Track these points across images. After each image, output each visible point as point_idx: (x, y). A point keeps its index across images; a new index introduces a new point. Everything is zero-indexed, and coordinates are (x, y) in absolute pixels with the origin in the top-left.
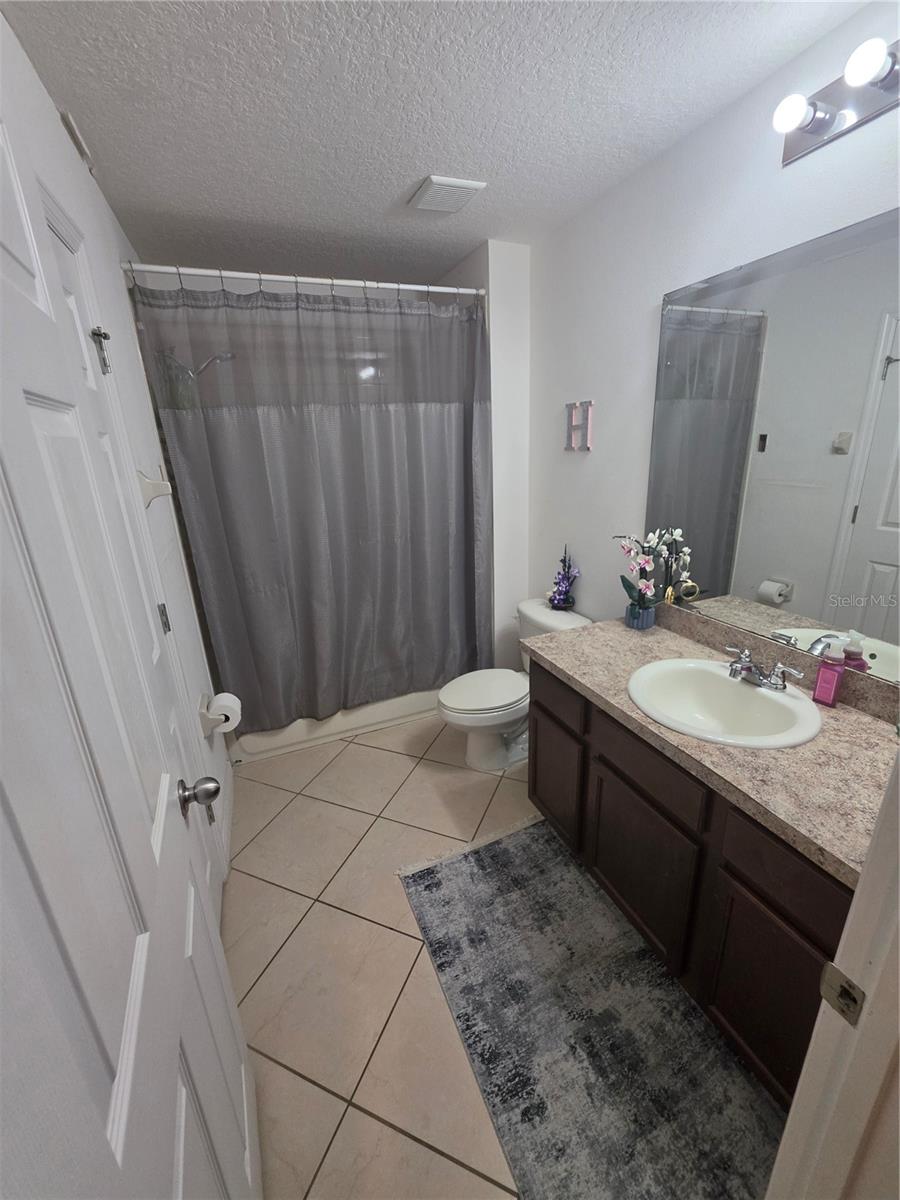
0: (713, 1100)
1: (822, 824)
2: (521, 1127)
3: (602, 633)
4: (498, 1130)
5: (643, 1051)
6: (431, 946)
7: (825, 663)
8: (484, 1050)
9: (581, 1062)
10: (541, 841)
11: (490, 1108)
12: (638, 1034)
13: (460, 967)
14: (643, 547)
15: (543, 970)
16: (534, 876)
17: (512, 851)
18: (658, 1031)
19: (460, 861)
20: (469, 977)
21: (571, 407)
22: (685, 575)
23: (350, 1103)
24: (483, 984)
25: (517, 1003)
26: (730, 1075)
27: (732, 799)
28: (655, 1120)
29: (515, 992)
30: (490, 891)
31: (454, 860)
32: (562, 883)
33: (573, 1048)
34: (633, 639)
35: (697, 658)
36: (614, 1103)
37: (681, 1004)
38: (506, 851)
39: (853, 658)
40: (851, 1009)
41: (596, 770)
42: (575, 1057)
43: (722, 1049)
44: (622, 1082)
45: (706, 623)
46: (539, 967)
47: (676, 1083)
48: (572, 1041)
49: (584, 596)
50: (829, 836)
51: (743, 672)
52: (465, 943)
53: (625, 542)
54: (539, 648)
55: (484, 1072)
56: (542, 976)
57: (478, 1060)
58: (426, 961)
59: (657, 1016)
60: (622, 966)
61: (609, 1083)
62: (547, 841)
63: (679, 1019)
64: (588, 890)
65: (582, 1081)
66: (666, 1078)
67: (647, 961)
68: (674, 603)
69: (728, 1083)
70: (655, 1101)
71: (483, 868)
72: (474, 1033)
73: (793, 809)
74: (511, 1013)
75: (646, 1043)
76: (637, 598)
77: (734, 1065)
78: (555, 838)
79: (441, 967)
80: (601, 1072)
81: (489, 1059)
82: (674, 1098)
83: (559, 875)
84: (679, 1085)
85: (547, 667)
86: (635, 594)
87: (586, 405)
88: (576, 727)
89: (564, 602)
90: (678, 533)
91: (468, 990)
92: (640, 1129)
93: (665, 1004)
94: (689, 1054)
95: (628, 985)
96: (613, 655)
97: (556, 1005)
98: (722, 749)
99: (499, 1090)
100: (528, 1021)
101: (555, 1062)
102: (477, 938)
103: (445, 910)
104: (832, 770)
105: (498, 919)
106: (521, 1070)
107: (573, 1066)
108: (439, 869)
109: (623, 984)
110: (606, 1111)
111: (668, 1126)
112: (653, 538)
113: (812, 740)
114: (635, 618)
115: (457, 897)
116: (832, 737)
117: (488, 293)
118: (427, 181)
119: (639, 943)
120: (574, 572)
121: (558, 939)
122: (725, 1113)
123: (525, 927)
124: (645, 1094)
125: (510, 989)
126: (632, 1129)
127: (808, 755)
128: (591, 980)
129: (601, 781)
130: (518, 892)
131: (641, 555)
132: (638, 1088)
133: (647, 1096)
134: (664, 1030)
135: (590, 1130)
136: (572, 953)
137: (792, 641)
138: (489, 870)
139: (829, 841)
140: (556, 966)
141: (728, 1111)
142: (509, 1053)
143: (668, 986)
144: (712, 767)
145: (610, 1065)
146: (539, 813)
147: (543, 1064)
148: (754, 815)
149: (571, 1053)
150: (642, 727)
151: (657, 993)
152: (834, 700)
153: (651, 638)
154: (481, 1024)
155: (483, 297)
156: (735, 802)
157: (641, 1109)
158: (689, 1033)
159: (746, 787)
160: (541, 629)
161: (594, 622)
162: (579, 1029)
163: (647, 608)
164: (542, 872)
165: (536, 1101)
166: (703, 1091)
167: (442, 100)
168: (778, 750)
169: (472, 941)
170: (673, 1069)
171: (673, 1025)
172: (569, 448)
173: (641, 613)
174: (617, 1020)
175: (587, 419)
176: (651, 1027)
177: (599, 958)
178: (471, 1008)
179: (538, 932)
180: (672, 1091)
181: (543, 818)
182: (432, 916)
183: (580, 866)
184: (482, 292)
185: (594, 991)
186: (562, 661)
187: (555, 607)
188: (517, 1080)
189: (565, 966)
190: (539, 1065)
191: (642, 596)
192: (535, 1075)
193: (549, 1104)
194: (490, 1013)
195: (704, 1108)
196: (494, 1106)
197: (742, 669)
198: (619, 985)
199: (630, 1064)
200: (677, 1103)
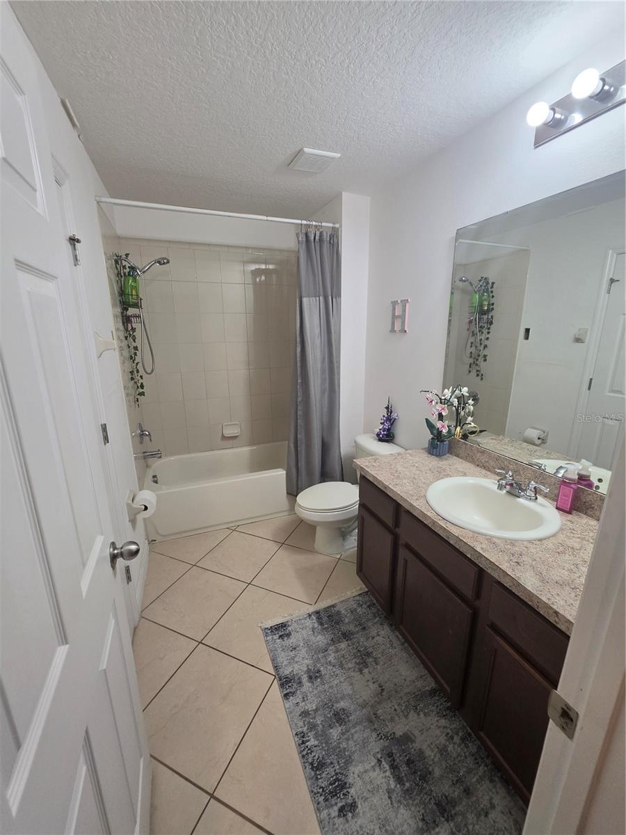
0: (482, 806)
1: (558, 594)
2: (339, 821)
3: (410, 458)
4: (320, 822)
5: (430, 765)
6: (280, 680)
7: (565, 482)
8: (314, 760)
9: (385, 772)
10: (364, 606)
11: (316, 805)
12: (428, 753)
13: (300, 697)
14: (441, 399)
15: (360, 701)
16: (358, 632)
17: (343, 612)
18: (443, 751)
19: (305, 619)
20: (306, 705)
21: (394, 303)
22: (470, 419)
23: (212, 796)
24: (316, 710)
25: (340, 725)
26: (495, 787)
27: (495, 575)
28: (438, 820)
29: (340, 717)
30: (325, 641)
31: (301, 618)
32: (378, 637)
33: (379, 761)
34: (433, 462)
35: (477, 477)
36: (407, 806)
37: (460, 731)
38: (339, 613)
39: (583, 479)
40: (569, 726)
41: (403, 553)
42: (380, 768)
43: (489, 766)
44: (414, 789)
45: (483, 452)
46: (357, 699)
47: (454, 791)
48: (379, 756)
49: (401, 432)
50: (562, 603)
51: (507, 486)
52: (305, 679)
53: (429, 395)
54: (366, 466)
55: (313, 778)
56: (359, 706)
57: (309, 767)
58: (276, 691)
59: (442, 740)
60: (417, 701)
61: (404, 789)
62: (369, 606)
63: (458, 742)
64: (396, 643)
65: (385, 786)
66: (447, 788)
67: (437, 698)
68: (461, 438)
69: (493, 793)
70: (438, 804)
71: (321, 624)
72: (307, 747)
73: (538, 584)
74: (335, 733)
75: (433, 760)
76: (436, 434)
77: (497, 779)
78: (374, 604)
79: (286, 696)
80: (399, 780)
81: (317, 767)
82: (453, 803)
83: (376, 631)
84: (456, 793)
85: (371, 479)
86: (435, 432)
87: (405, 302)
88: (390, 522)
89: (387, 436)
90: (465, 390)
91: (305, 714)
92: (427, 826)
93: (449, 731)
94: (464, 769)
95: (422, 715)
96: (418, 472)
97: (368, 728)
98: (490, 539)
99: (323, 791)
100: (348, 739)
101: (366, 771)
102: (314, 675)
103: (292, 654)
104: (567, 557)
105: (330, 662)
106: (340, 776)
107: (378, 775)
108: (290, 623)
109: (419, 714)
110: (402, 810)
111: (447, 825)
112: (448, 393)
113: (554, 535)
114: (434, 448)
115: (302, 644)
116: (568, 534)
117: (341, 226)
118: (301, 150)
119: (430, 684)
120: (394, 415)
121: (373, 679)
122: (490, 816)
123: (349, 669)
124: (431, 799)
125: (336, 714)
126: (420, 826)
127: (551, 546)
128: (395, 710)
129: (406, 561)
130: (346, 642)
131: (439, 404)
132: (426, 794)
133: (433, 801)
134: (447, 750)
135: (389, 825)
136: (383, 690)
137: (543, 467)
138: (326, 626)
139: (563, 606)
140: (370, 699)
141: (492, 815)
142: (332, 763)
143: (451, 717)
144: (481, 552)
145: (406, 775)
146: (364, 586)
147: (357, 772)
148: (510, 586)
149: (378, 765)
150: (434, 522)
151: (443, 722)
152: (570, 509)
153: (444, 462)
154: (312, 740)
155: (338, 229)
156: (497, 578)
157: (428, 811)
158: (464, 753)
159: (504, 567)
160: (369, 454)
161: (406, 450)
162: (384, 747)
163: (443, 441)
164: (364, 629)
165: (350, 801)
166: (475, 798)
167: (311, 99)
168: (530, 541)
169: (310, 678)
170: (452, 780)
171: (453, 747)
172: (393, 331)
173: (439, 444)
174: (413, 741)
175: (405, 311)
176: (438, 748)
177: (402, 694)
178: (306, 728)
179: (359, 673)
180: (451, 797)
181: (367, 590)
182: (283, 658)
183: (391, 625)
184: (337, 226)
185: (397, 718)
186: (382, 476)
187: (381, 440)
188: (337, 784)
189: (377, 699)
190: (353, 773)
191: (440, 433)
192: (350, 780)
193: (359, 803)
194: (320, 732)
195: (475, 812)
196: (318, 804)
197: (506, 484)
198: (416, 715)
199: (420, 775)
200: (454, 807)
